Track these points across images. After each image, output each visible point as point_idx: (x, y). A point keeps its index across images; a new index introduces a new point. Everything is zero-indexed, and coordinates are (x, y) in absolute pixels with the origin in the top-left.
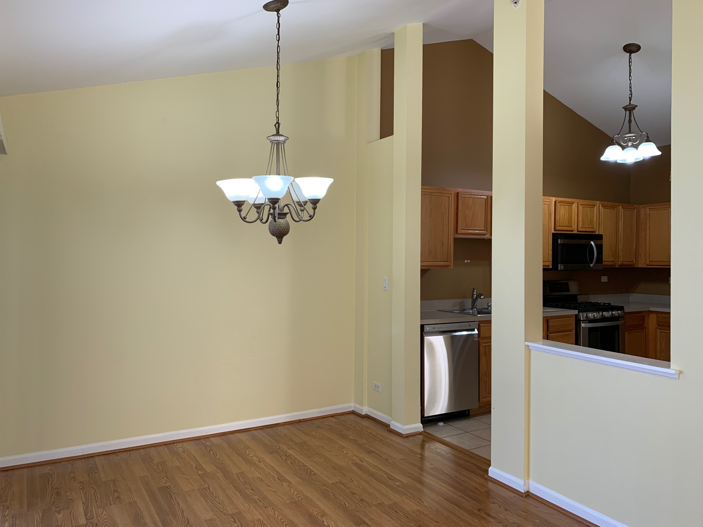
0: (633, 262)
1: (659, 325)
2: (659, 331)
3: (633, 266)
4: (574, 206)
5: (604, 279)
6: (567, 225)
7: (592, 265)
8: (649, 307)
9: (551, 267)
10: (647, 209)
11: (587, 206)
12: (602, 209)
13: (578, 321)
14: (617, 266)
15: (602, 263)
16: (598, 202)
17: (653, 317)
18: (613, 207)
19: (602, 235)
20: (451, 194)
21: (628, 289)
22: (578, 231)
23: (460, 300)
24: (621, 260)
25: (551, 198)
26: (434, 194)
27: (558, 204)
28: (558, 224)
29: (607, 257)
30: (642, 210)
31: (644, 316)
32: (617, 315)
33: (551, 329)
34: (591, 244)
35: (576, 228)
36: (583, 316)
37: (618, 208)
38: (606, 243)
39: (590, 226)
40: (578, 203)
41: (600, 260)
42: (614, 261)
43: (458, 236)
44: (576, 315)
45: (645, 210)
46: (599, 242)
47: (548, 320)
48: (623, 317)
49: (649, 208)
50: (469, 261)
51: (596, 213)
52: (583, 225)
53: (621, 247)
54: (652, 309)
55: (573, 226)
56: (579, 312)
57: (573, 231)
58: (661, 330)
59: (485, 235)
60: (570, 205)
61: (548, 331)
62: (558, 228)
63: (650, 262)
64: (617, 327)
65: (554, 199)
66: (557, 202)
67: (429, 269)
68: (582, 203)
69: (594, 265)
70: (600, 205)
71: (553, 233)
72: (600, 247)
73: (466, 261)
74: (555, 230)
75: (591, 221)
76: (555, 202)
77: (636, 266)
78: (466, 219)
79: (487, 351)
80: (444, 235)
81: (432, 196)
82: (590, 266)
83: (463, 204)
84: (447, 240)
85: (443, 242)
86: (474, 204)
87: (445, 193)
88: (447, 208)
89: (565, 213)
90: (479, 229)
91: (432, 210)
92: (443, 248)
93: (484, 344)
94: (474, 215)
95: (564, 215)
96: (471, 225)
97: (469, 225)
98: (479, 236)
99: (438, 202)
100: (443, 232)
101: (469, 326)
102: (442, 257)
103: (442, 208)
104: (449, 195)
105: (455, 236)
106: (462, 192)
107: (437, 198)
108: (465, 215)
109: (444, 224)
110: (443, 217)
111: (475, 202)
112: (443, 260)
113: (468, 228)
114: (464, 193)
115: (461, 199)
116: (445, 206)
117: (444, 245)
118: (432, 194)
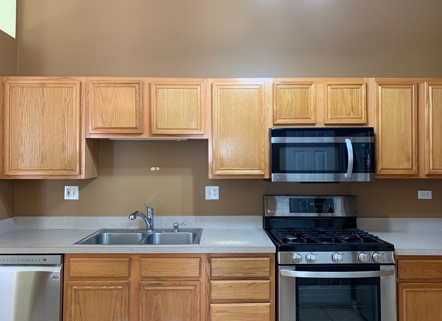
4: (315, 88)
5: (425, 195)
6: (298, 116)
7: (346, 175)
9: (266, 177)
12: (378, 89)
15: (377, 172)
16: (371, 79)
18: (406, 85)
19: (372, 129)
22: (325, 124)
25: (266, 80)
26: (48, 85)
28: (277, 116)
33: (214, 275)
35: (321, 120)
39: (352, 116)
41: (367, 167)
44: (276, 255)
46: (364, 139)
50: (158, 169)
53: (428, 145)
55: (312, 117)
56: (277, 250)
57: (313, 124)
60: (305, 86)
62: (281, 122)
65: (271, 81)
68: (331, 83)
69: (353, 176)
70: (375, 82)
71: (270, 130)
73: (153, 169)
74: (275, 125)
75: (354, 109)
78: (102, 115)
79: (81, 298)
80: (64, 137)
81: (45, 88)
82: (344, 176)
83: (97, 96)
84: (70, 142)
85: (64, 145)
86: (116, 94)
87: (66, 84)
88: (69, 102)
89: (292, 99)
90: (125, 126)
91: (45, 106)
92: (64, 152)
93: (74, 287)
94: (116, 109)
95: (290, 102)
96: (111, 122)
97: (108, 122)
98: (130, 136)
99: (54, 95)
100: (63, 132)
101: (43, 260)
102: (63, 164)
103: (61, 102)
104: (72, 86)
105: (88, 137)
106: (94, 81)
107: (53, 90)
108: (101, 110)
109: (65, 122)
110: (63, 113)
111: (117, 93)
112: (64, 168)
113: (107, 126)
114: (98, 81)
115: (93, 89)
116: (65, 100)
117: (66, 149)
118: (45, 86)
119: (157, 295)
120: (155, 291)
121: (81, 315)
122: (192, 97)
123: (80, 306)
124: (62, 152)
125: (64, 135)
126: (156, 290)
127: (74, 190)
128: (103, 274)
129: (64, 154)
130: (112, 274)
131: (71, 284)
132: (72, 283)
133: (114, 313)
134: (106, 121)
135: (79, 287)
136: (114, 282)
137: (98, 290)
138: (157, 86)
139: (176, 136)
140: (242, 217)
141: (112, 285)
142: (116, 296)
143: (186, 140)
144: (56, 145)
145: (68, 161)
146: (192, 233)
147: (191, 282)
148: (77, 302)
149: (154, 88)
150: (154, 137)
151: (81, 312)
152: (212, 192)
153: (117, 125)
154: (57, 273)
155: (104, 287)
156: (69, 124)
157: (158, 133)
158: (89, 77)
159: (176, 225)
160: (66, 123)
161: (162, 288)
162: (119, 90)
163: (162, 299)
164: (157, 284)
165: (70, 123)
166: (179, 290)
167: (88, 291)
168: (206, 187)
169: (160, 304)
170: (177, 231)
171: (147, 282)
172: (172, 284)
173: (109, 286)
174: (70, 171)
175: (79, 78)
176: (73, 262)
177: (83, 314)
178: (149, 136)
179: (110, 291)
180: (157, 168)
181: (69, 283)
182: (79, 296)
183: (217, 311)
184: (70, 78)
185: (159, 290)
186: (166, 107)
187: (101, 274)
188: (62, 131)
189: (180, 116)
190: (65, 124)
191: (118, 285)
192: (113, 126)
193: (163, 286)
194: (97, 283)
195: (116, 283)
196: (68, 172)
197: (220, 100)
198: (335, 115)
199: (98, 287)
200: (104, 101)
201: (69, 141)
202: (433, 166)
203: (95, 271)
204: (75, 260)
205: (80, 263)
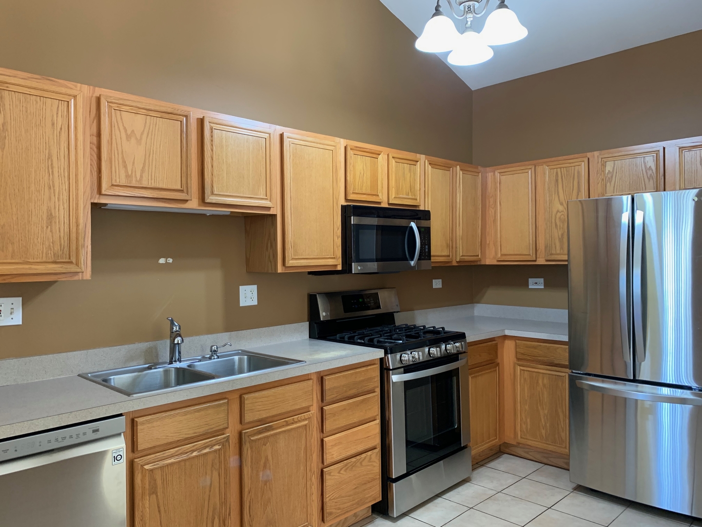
0: (478, 256)
1: (518, 359)
2: (518, 368)
3: (479, 263)
4: (382, 159)
5: (437, 284)
6: (369, 192)
7: (412, 263)
8: (503, 330)
9: (339, 268)
10: (496, 172)
11: (403, 161)
12: (429, 168)
13: (384, 370)
14: (454, 264)
15: (430, 259)
16: (423, 157)
17: (509, 346)
18: (447, 167)
19: (429, 212)
20: (75, 97)
21: (471, 297)
22: (389, 204)
23: (144, 346)
24: (461, 253)
25: (337, 139)
26: (12, 88)
27: (350, 152)
28: (350, 190)
29: (438, 248)
30: (490, 175)
31: (496, 345)
32: (454, 351)
33: (328, 398)
34: (411, 227)
35: (385, 199)
36: (392, 361)
37: (455, 168)
38: (436, 225)
39: (410, 197)
40: (388, 155)
41: (426, 254)
42: (449, 256)
43: (103, 201)
44: (381, 360)
45: (494, 174)
46: (424, 223)
47: (322, 378)
48: (464, 352)
49: (499, 171)
50: (170, 260)
51: (420, 173)
52: (397, 192)
53: (459, 232)
54: (508, 333)
55: (380, 195)
56: (386, 353)
57: (379, 203)
58: (522, 368)
59: (186, 201)
60: (374, 156)
61: (322, 400)
62: (351, 197)
63: (502, 255)
64: (455, 372)
65: (343, 142)
66: (349, 149)
67: (55, 282)
68: (395, 156)
69: (417, 263)
70: (427, 161)
71: (342, 206)
72: (426, 233)
73: (162, 261)
74: (346, 200)
75: (412, 188)
76: (345, 148)
77: (483, 263)
78: (125, 162)
79: (159, 482)
80: (53, 197)
81: (7, 92)
82: (410, 264)
83: (116, 127)
84: (64, 209)
85: (51, 214)
86: (149, 129)
87: (53, 92)
88: (61, 129)
89: (364, 170)
90: (164, 187)
91: (7, 130)
92: (51, 228)
93: (147, 467)
94: (150, 154)
95: (362, 173)
96: (141, 176)
97: (136, 177)
98: (168, 203)
99: (29, 111)
100: (50, 188)
101: (92, 432)
102: (50, 252)
103: (44, 126)
104: (66, 98)
105: (96, 201)
106: (111, 97)
107: (25, 100)
108: (122, 152)
109: (54, 169)
110: (49, 151)
111: (151, 126)
112: (53, 259)
113: (134, 184)
114: (118, 100)
115: (108, 113)
116: (53, 124)
117: (55, 223)
118: (7, 87)
119: (265, 445)
120: (263, 440)
121: (159, 511)
122: (259, 151)
123: (157, 496)
124: (47, 227)
125: (53, 194)
126: (264, 437)
127: (12, 306)
128: (190, 433)
129: (51, 231)
130: (204, 429)
131: (141, 464)
132: (144, 460)
133: (210, 491)
134: (132, 173)
135: (154, 465)
136: (210, 441)
137: (185, 460)
138: (212, 125)
139: (236, 208)
140: (287, 326)
141: (205, 448)
142: (213, 463)
143: (229, 213)
144: (33, 213)
145: (61, 245)
146: (246, 357)
147: (304, 414)
148: (153, 491)
149: (209, 127)
150: (205, 207)
151: (159, 507)
152: (249, 294)
153: (151, 183)
154: (121, 450)
155: (195, 454)
156: (62, 173)
157: (214, 201)
158: (96, 88)
159: (214, 348)
160: (56, 170)
161: (272, 432)
162: (155, 123)
163: (272, 449)
164: (266, 429)
165: (64, 171)
166: (292, 429)
167: (169, 467)
168: (240, 287)
169: (270, 458)
170: (216, 357)
171: (252, 429)
172: (285, 423)
173: (202, 450)
174: (65, 266)
175: (76, 87)
176: (143, 424)
177: (162, 509)
178: (197, 206)
179: (203, 457)
180: (168, 259)
181: (139, 462)
182: (155, 480)
183: (332, 446)
184: (58, 82)
185: (267, 437)
186: (225, 161)
187: (188, 434)
188: (46, 186)
189: (243, 177)
190: (53, 172)
191: (214, 445)
192: (145, 184)
193: (273, 429)
194: (185, 449)
195: (213, 442)
196: (61, 267)
197: (293, 160)
198: (398, 194)
199: (185, 455)
200: (128, 137)
201: (62, 207)
202: (462, 253)
203: (179, 431)
204: (146, 420)
205: (155, 424)
